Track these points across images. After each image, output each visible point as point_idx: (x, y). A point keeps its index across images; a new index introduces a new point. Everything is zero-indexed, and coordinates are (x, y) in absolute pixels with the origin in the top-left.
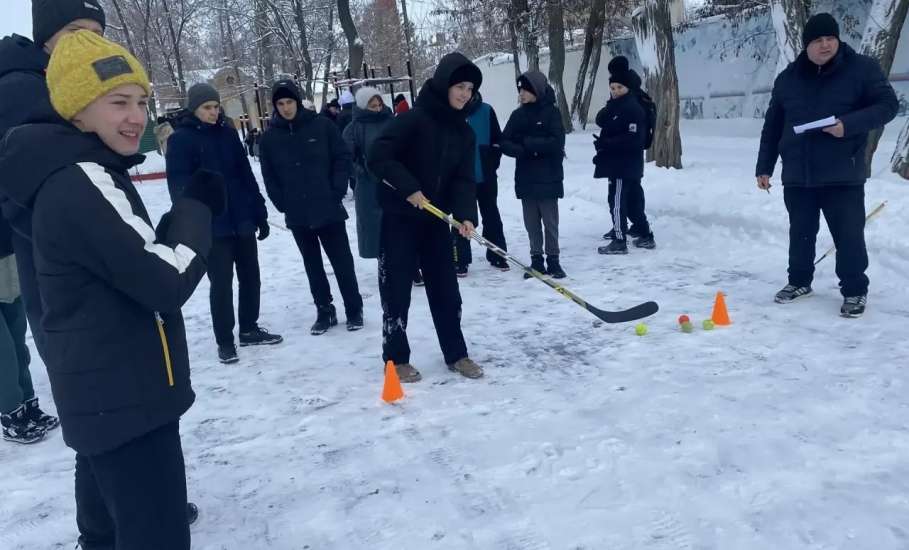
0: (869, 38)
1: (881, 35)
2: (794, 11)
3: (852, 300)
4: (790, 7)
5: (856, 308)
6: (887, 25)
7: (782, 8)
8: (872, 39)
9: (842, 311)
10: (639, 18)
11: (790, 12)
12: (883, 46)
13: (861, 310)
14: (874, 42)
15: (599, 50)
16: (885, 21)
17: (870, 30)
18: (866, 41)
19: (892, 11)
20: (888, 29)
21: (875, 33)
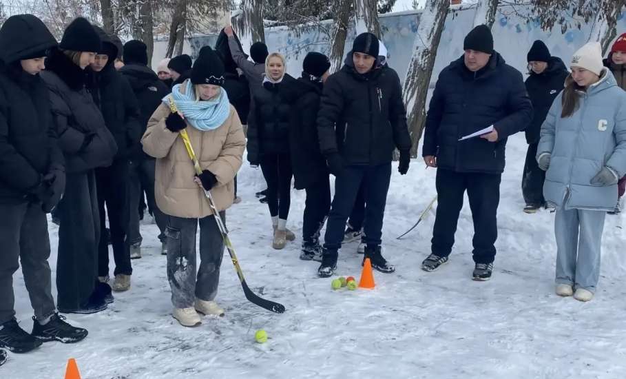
0: (417, 53)
1: (425, 52)
2: (373, 26)
3: (482, 266)
4: (370, 24)
5: (485, 273)
6: (429, 45)
7: (364, 24)
8: (419, 54)
9: (474, 275)
10: (237, 18)
11: (370, 27)
12: (426, 61)
13: (489, 275)
14: (420, 57)
15: (182, 44)
16: (428, 42)
17: (417, 48)
18: (415, 55)
19: (432, 36)
20: (430, 48)
21: (421, 50)
